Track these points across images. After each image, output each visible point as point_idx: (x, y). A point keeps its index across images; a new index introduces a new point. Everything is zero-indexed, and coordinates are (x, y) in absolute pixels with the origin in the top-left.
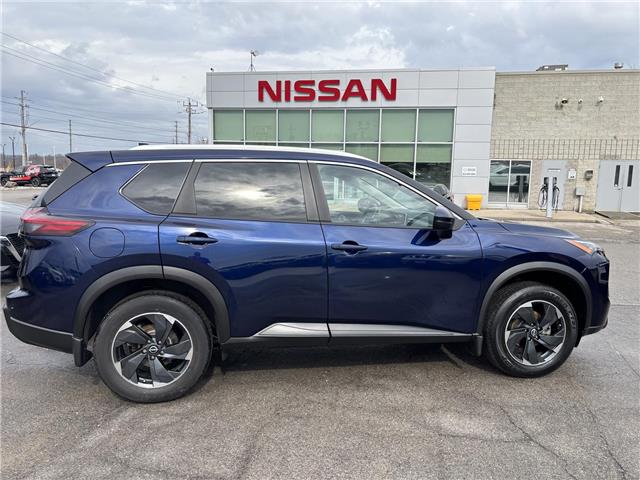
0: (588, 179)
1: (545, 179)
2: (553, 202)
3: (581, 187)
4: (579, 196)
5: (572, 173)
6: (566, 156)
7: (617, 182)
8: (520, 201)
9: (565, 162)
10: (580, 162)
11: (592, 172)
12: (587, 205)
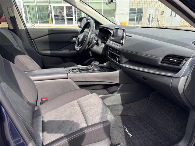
0: (162, 15)
1: (149, 14)
2: (152, 24)
3: (160, 17)
4: (159, 21)
5: (157, 12)
6: (155, 6)
7: (171, 16)
8: (138, 23)
9: (155, 8)
10: (160, 8)
11: (163, 12)
12: (161, 24)
